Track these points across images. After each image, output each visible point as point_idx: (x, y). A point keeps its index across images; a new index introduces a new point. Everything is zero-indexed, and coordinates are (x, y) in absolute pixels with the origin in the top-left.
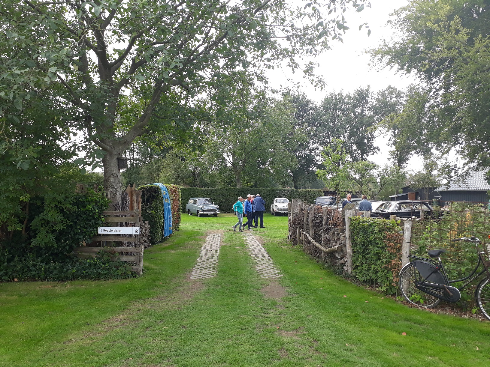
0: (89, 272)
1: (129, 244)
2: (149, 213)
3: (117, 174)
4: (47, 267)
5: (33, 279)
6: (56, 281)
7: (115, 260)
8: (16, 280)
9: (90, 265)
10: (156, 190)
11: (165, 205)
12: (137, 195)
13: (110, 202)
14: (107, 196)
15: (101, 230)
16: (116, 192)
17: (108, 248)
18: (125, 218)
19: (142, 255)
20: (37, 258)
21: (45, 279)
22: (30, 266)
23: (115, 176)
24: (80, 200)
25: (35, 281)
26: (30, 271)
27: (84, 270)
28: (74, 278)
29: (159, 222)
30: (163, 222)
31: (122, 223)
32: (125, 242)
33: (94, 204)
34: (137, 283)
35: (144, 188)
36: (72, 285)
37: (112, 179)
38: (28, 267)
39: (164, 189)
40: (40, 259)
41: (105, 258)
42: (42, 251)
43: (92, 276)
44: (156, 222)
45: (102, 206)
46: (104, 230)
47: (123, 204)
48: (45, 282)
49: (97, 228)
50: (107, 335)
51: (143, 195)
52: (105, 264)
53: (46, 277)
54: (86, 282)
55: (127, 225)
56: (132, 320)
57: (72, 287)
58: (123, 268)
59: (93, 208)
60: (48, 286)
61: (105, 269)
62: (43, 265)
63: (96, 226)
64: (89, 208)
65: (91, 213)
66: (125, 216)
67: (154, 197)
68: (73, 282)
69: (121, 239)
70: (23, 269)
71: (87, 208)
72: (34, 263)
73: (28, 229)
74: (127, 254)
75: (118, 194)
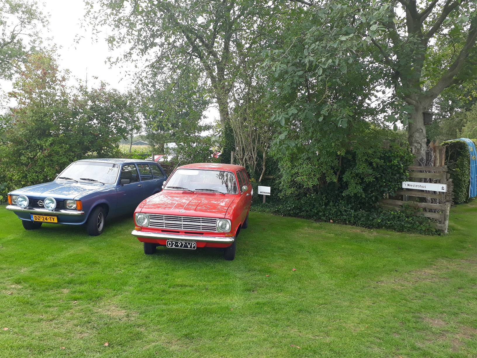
0: (393, 224)
1: (433, 201)
2: (453, 170)
3: (422, 129)
4: (356, 214)
5: (344, 222)
6: (363, 227)
7: (418, 215)
8: (331, 221)
9: (394, 217)
10: (462, 146)
11: (471, 162)
12: (441, 151)
13: (415, 158)
14: (411, 151)
15: (405, 185)
16: (421, 148)
17: (411, 203)
18: (429, 174)
19: (448, 214)
20: (348, 205)
21: (354, 224)
22: (342, 211)
23: (421, 131)
24: (386, 155)
25: (346, 224)
26: (342, 215)
27: (388, 221)
28: (379, 227)
29: (464, 181)
30: (469, 182)
31: (426, 179)
32: (429, 198)
33: (399, 159)
34: (443, 241)
35: (447, 144)
36: (377, 232)
37: (417, 135)
38: (341, 212)
39: (471, 144)
40: (350, 206)
41: (409, 212)
42: (352, 199)
43: (396, 227)
44: (461, 180)
45: (407, 162)
46: (408, 185)
47: (427, 160)
48: (354, 227)
49: (401, 183)
50: (417, 285)
51: (447, 152)
52: (408, 217)
53: (355, 223)
54: (390, 233)
55: (431, 181)
56: (441, 277)
57: (378, 234)
58: (427, 224)
59: (398, 163)
60: (357, 230)
61: (408, 222)
62: (353, 211)
63: (401, 180)
64: (395, 163)
65: (396, 168)
66: (430, 172)
67: (459, 154)
68: (378, 230)
69: (425, 194)
70: (337, 213)
71: (393, 163)
72: (345, 208)
73: (340, 179)
74: (431, 211)
75: (422, 149)
